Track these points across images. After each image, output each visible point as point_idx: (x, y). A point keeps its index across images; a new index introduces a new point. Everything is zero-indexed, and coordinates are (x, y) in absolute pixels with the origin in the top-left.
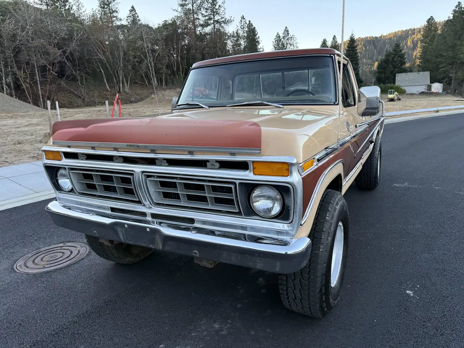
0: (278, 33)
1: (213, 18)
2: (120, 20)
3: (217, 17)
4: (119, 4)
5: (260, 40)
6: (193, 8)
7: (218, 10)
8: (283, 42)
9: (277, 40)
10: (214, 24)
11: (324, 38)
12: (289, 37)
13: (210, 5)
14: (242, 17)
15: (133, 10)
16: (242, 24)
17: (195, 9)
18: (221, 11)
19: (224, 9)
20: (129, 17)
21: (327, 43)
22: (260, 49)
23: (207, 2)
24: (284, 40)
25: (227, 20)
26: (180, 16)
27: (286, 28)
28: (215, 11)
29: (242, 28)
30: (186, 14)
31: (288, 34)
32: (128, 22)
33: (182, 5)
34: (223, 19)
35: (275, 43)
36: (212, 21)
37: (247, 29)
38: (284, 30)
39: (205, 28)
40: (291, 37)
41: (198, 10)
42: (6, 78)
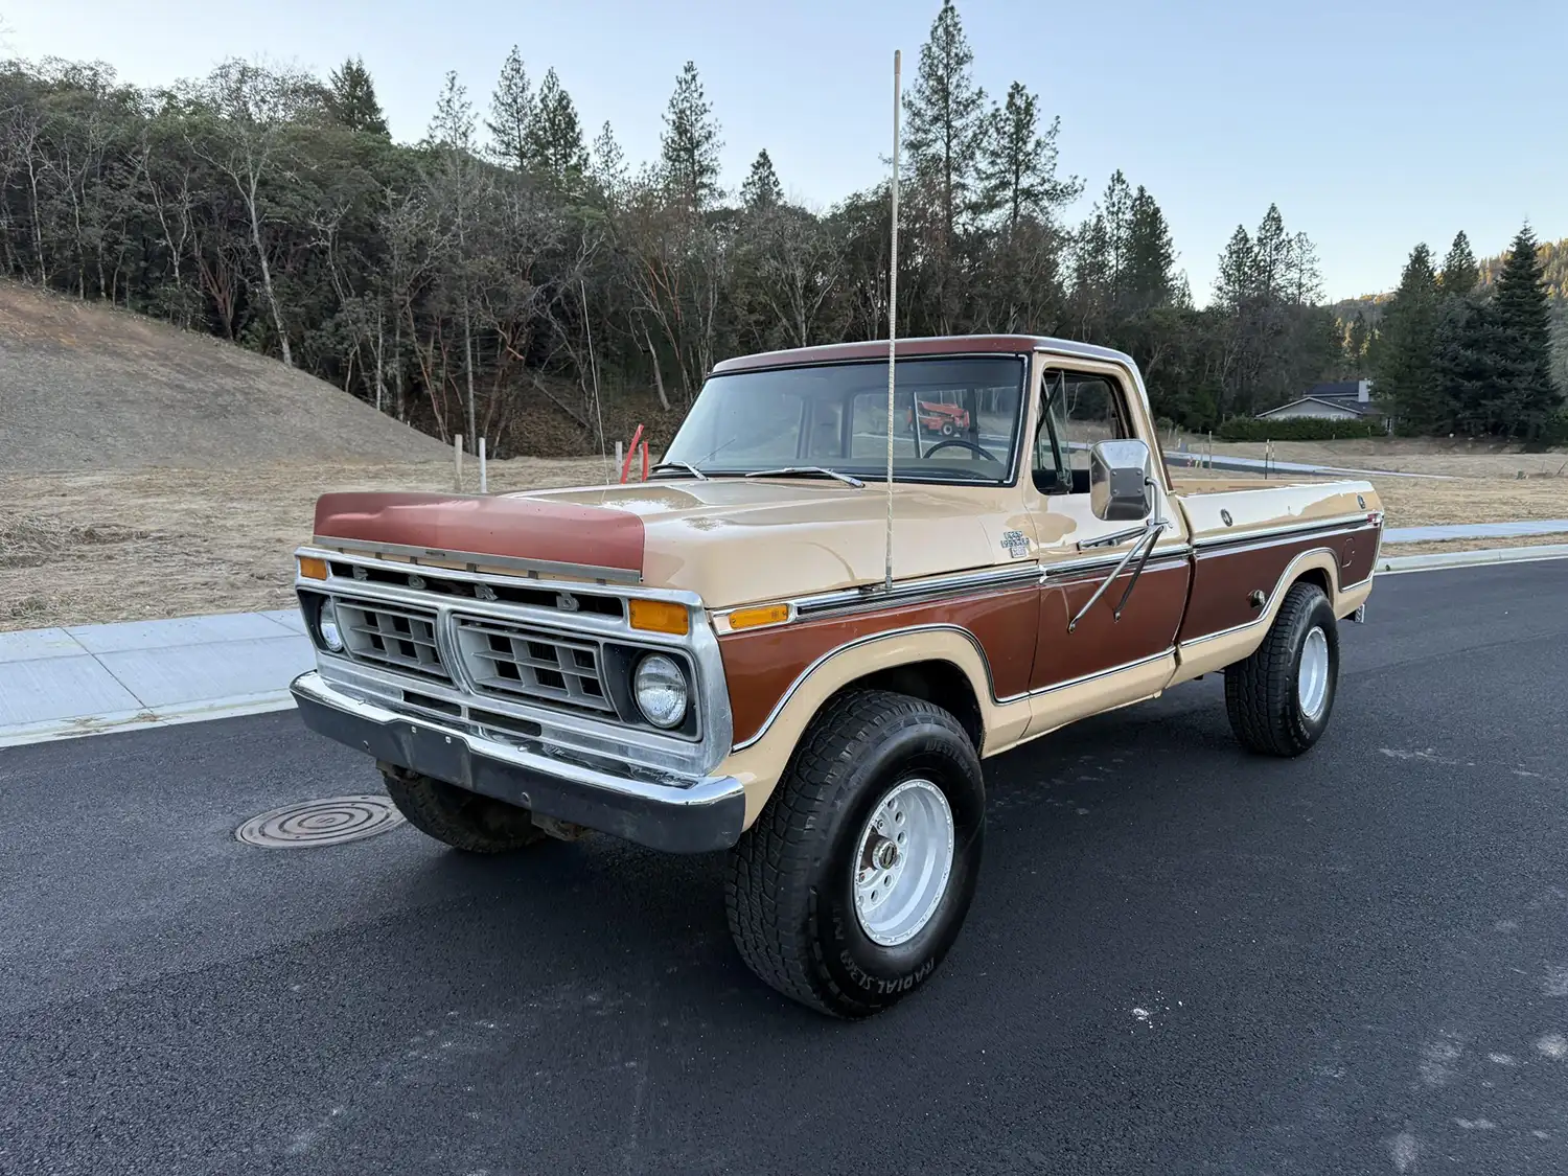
0: (1241, 227)
1: (1013, 181)
2: (722, 194)
3: (1027, 180)
4: (723, 148)
5: (1175, 250)
6: (948, 153)
7: (1031, 157)
8: (1259, 258)
9: (1235, 252)
10: (1016, 202)
11: (1417, 243)
12: (1281, 239)
13: (1005, 142)
14: (1116, 177)
15: (763, 165)
16: (1115, 199)
17: (955, 156)
18: (1043, 160)
19: (1052, 153)
20: (749, 184)
21: (1430, 259)
22: (1172, 280)
23: (999, 133)
24: (1262, 251)
25: (1059, 188)
26: (905, 178)
27: (1273, 209)
28: (1023, 160)
29: (1113, 213)
30: (922, 173)
31: (1278, 228)
32: (747, 202)
33: (914, 146)
34: (1047, 186)
35: (1227, 259)
36: (1009, 193)
37: (1129, 216)
38: (1265, 215)
39: (983, 217)
40: (1289, 242)
41: (965, 158)
42: (385, 363)
